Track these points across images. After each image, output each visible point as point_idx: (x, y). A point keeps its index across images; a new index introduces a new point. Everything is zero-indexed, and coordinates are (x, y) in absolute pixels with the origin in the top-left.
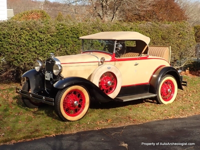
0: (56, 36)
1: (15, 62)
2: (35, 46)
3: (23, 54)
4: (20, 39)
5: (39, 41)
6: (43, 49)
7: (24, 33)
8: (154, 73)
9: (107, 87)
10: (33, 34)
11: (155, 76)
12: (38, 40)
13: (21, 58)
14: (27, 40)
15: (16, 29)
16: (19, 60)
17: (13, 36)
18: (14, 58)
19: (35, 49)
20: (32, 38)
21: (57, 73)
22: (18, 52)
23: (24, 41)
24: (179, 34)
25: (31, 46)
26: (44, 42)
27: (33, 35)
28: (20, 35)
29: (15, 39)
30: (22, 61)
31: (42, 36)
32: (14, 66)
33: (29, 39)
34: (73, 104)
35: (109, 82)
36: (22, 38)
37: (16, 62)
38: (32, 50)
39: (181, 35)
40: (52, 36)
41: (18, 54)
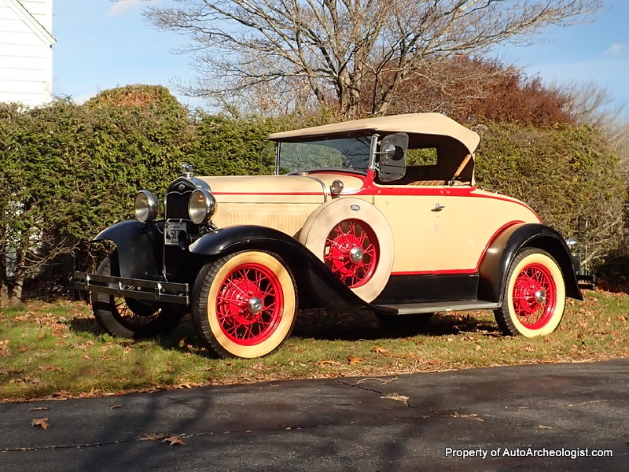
0: (198, 151)
1: (73, 224)
2: (134, 178)
3: (98, 203)
4: (92, 156)
5: (148, 167)
6: (158, 189)
7: (103, 141)
8: (491, 243)
9: (348, 266)
10: (130, 143)
11: (493, 251)
12: (144, 162)
13: (91, 214)
14: (110, 162)
15: (80, 130)
16: (85, 220)
17: (72, 148)
18: (71, 213)
19: (135, 188)
20: (126, 157)
21: (198, 215)
22: (82, 195)
23: (103, 164)
24: (572, 161)
25: (122, 178)
26: (162, 169)
27: (130, 148)
28: (92, 146)
29: (76, 157)
30: (94, 223)
31: (157, 151)
32: (71, 239)
33: (118, 158)
34: (246, 306)
35: (354, 251)
36: (98, 155)
37: (77, 224)
38: (125, 190)
39: (577, 164)
40: (187, 153)
41: (83, 202)
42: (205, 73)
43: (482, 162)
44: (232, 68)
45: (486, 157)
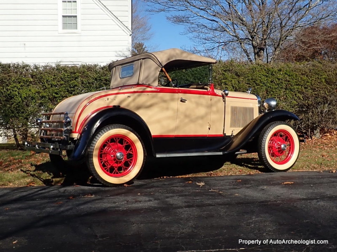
42: (197, 43)
43: (307, 80)
44: (210, 40)
45: (309, 77)
